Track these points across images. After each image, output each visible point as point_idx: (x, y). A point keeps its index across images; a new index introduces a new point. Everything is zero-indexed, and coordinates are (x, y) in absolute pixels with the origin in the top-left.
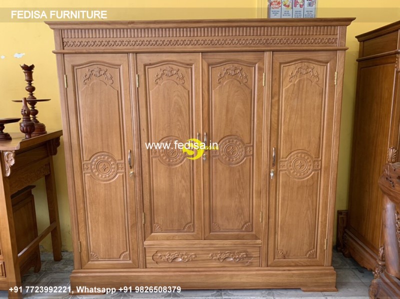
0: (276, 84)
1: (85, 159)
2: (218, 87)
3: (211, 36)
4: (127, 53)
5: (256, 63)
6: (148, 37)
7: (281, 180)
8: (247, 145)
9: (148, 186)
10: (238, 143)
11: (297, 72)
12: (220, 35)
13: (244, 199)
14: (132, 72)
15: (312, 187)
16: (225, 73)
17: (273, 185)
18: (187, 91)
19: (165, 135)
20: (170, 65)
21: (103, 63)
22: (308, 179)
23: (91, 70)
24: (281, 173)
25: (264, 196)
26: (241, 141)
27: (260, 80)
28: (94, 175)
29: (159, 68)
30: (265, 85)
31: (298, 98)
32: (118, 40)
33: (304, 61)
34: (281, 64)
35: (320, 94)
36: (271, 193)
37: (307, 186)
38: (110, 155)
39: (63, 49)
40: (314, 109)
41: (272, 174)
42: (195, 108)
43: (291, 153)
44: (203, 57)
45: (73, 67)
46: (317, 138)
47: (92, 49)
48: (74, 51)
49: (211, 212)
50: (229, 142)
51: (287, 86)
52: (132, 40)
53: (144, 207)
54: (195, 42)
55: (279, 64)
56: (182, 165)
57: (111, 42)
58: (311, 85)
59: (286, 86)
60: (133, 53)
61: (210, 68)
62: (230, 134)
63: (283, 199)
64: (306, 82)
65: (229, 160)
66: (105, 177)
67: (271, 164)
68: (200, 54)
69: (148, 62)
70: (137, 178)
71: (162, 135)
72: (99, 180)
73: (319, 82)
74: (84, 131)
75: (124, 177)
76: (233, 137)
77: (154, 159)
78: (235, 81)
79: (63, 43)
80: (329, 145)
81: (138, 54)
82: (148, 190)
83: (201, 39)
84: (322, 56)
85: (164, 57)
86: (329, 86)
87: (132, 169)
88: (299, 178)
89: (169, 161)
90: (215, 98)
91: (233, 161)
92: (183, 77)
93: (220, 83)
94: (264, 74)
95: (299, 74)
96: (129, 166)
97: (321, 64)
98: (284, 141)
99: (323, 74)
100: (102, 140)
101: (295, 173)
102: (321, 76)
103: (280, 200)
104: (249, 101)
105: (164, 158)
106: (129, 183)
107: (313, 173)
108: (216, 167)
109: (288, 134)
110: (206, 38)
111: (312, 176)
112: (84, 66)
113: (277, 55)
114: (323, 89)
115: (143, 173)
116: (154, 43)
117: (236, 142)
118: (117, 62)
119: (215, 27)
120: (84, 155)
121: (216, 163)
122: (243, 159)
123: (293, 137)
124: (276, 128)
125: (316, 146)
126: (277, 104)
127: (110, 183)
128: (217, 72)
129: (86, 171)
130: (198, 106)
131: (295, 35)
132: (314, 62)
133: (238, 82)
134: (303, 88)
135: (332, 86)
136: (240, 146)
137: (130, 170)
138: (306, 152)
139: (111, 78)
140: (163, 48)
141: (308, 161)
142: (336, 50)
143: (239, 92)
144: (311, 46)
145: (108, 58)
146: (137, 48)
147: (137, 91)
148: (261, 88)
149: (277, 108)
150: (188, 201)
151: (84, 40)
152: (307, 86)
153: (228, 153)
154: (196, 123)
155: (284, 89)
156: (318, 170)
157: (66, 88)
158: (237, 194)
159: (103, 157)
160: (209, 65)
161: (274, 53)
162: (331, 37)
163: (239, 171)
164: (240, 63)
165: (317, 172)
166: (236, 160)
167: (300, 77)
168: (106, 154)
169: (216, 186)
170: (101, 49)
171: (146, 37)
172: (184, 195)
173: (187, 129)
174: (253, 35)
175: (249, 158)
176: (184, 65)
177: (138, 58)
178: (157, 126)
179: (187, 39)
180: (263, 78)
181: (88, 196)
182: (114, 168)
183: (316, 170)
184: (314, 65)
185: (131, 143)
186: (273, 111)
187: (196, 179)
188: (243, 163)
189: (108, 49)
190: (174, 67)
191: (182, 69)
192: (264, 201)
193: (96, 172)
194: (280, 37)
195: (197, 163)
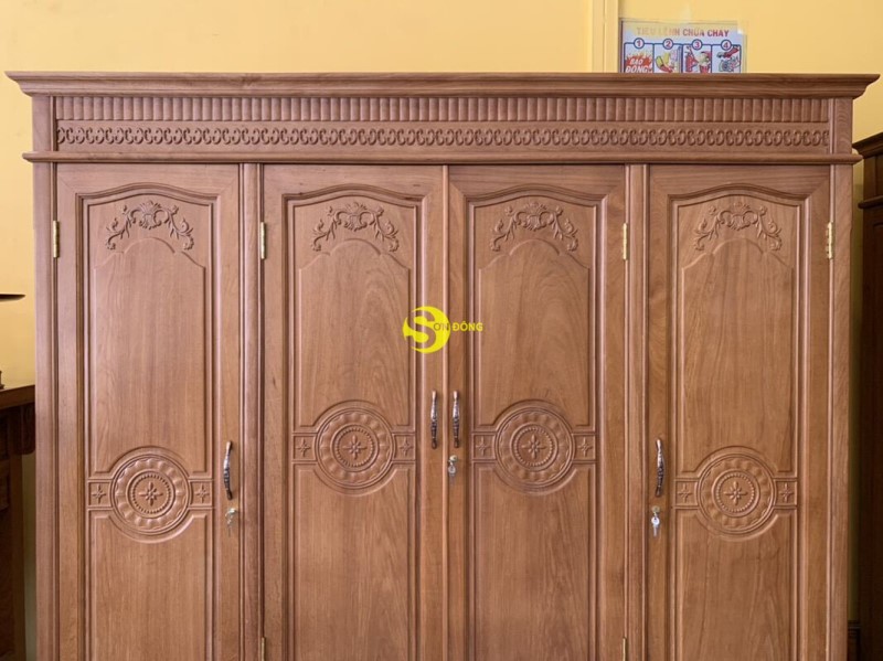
0: (660, 257)
1: (95, 469)
2: (494, 260)
3: (476, 120)
4: (238, 163)
5: (602, 197)
6: (299, 120)
7: (682, 537)
8: (581, 430)
9: (280, 556)
10: (552, 425)
11: (718, 222)
12: (500, 118)
13: (571, 598)
14: (248, 217)
15: (776, 560)
16: (514, 222)
17: (658, 552)
18: (404, 271)
19: (336, 398)
20: (358, 199)
21: (167, 191)
22: (762, 536)
23: (130, 209)
24: (682, 516)
25: (634, 587)
26: (562, 417)
27: (614, 243)
28: (120, 515)
29: (325, 207)
30: (628, 258)
31: (724, 295)
32: (212, 126)
33: (736, 192)
34: (672, 198)
35: (786, 284)
36: (653, 579)
37: (759, 558)
38: (171, 455)
39: (57, 149)
40: (771, 328)
41: (656, 522)
43: (709, 456)
44: (452, 177)
45: (81, 199)
46: (785, 412)
47: (138, 151)
48: (84, 156)
50: (526, 420)
51: (691, 261)
52: (251, 126)
53: (267, 621)
54: (431, 137)
55: (666, 199)
56: (383, 490)
57: (192, 134)
58: (760, 260)
59: (689, 261)
60: (253, 162)
61: (472, 207)
62: (527, 397)
63: (690, 598)
64: (744, 251)
65: (527, 475)
66: (153, 524)
67: (653, 491)
68: (445, 168)
69: (295, 189)
70: (249, 530)
71: (328, 399)
72: (134, 531)
73: (784, 252)
74: (100, 385)
75: (210, 523)
76: (536, 405)
77: (300, 471)
78: (543, 245)
79: (57, 133)
80: (819, 435)
81: (267, 167)
83: (445, 127)
84: (788, 179)
85: (343, 176)
86: (812, 263)
87: (235, 501)
88: (734, 534)
89: (347, 476)
90: (486, 290)
91: (537, 478)
92: (394, 233)
93: (499, 250)
94: (625, 227)
95: (724, 227)
96: (225, 490)
97: (786, 201)
98: (688, 420)
99: (794, 229)
100: (150, 412)
101: (724, 518)
102: (785, 235)
103: (681, 600)
104: (584, 301)
105: (332, 468)
107: (776, 517)
108: (487, 496)
109: (700, 400)
110: (459, 125)
111: (774, 527)
112: (113, 197)
113: (661, 174)
114: (793, 271)
115: (267, 513)
116: (314, 136)
117: (548, 420)
118: (207, 189)
119: (486, 96)
120: (94, 457)
121: (487, 482)
122: (569, 472)
123: (713, 408)
124: (664, 381)
125: (782, 438)
126: (664, 313)
127: (164, 543)
128: (490, 220)
129: (95, 505)
131: (710, 121)
132: (765, 196)
133: (551, 250)
134: (736, 268)
135: (821, 264)
136: (558, 435)
137: (228, 502)
138: (752, 452)
139: (188, 232)
140: (340, 152)
141: (760, 480)
142: (826, 164)
143: (553, 275)
144: (757, 152)
145: (181, 177)
146: (265, 151)
147: (260, 267)
148: (616, 266)
149: (664, 323)
150: (399, 603)
151: (115, 126)
152: (748, 260)
153: (524, 455)
155: (683, 271)
156: (790, 508)
157: (56, 260)
158: (552, 583)
159: (149, 461)
160: (468, 200)
161: (653, 168)
162: (812, 128)
163: (556, 510)
164: (555, 195)
165: (787, 515)
166: (548, 475)
167: (726, 238)
168: (159, 452)
169: (487, 556)
170: (164, 150)
171: (293, 120)
172: (388, 584)
173: (402, 379)
174: (594, 120)
175: (585, 469)
176: (396, 201)
177: (267, 176)
178: (315, 371)
179: (407, 127)
180: (621, 238)
182: (181, 497)
183: (783, 510)
184: (767, 204)
185: (236, 422)
186: (654, 330)
187: (427, 533)
188: (569, 485)
189: (185, 150)
190: (371, 204)
191: (393, 212)
192: (633, 603)
193: (126, 507)
194: (668, 127)
195: (430, 482)
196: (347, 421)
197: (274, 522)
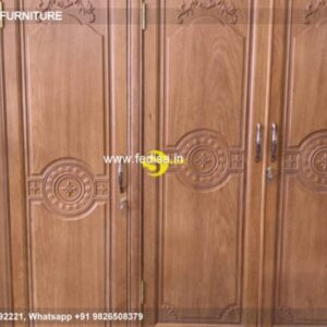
1: (32, 172)
2: (305, 31)
9: (153, 230)
19: (192, 127)
28: (49, 203)
38: (82, 164)
42: (256, 73)
49: (278, 285)
50: (321, 143)
53: (145, 271)
56: (221, 189)
66: (71, 209)
70: (133, 213)
71: (186, 128)
72: (58, 213)
74: (34, 116)
75: (108, 208)
77: (167, 176)
82: (153, 236)
87: (125, 194)
89: (198, 179)
90: (298, 52)
93: (309, 23)
96: (119, 186)
100: (68, 135)
105: (188, 174)
106: (117, 222)
108: (292, 194)
115: (145, 202)
120: (32, 164)
121: (292, 185)
127: (79, 221)
129: (33, 195)
130: (261, 68)
137: (119, 194)
139: (92, 10)
150: (230, 261)
153: (318, 167)
154: (255, 103)
157: (2, 29)
159: (68, 168)
168: (74, 162)
169: (290, 233)
172: (223, 249)
178: (177, 109)
181: (34, 245)
182: (89, 191)
185: (124, 142)
193: (53, 197)
195: (253, 184)
196: (198, 143)
197: (150, 207)
